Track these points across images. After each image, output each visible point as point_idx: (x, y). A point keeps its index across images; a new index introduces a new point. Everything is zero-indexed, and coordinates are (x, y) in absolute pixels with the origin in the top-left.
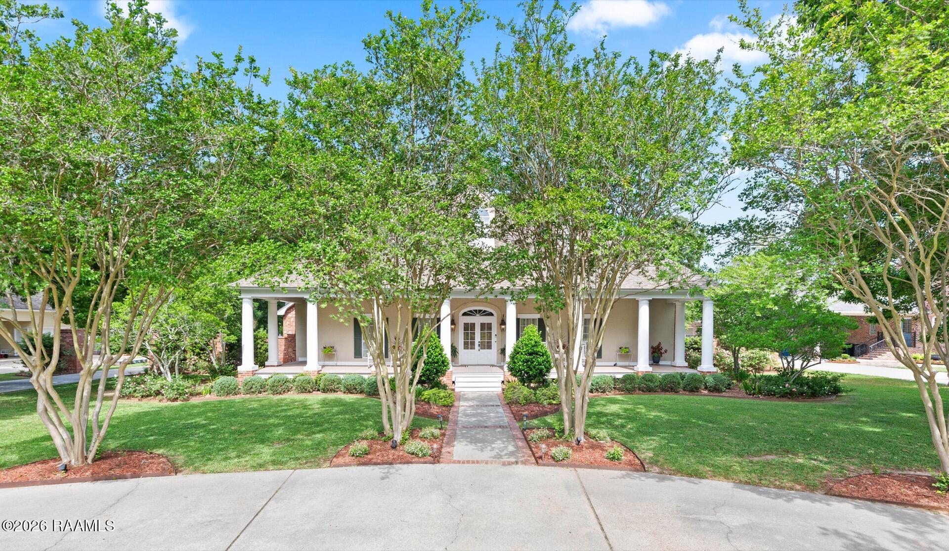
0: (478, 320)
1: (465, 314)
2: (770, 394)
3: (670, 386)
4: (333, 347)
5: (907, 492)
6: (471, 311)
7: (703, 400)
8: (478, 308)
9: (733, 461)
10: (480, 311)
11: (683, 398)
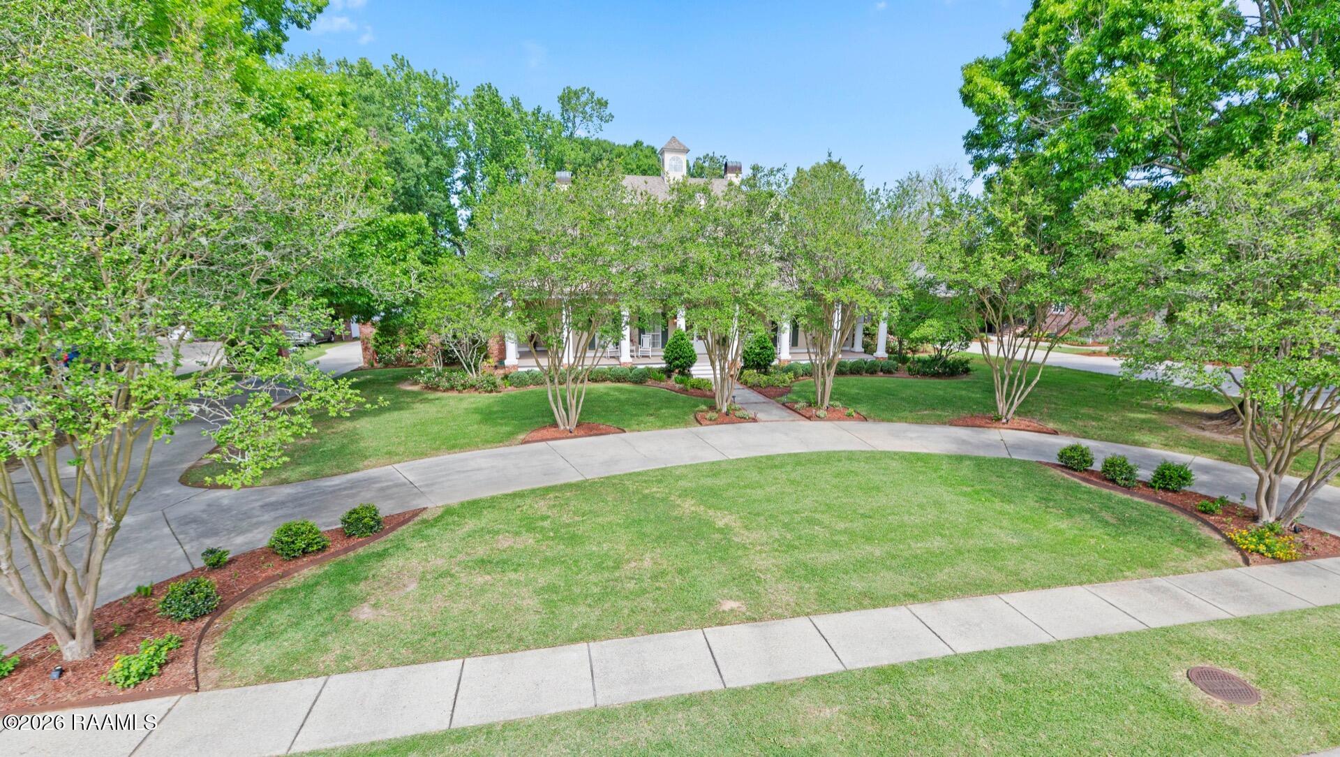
2: (925, 374)
3: (856, 370)
5: (983, 422)
7: (880, 380)
9: (906, 414)
11: (867, 379)
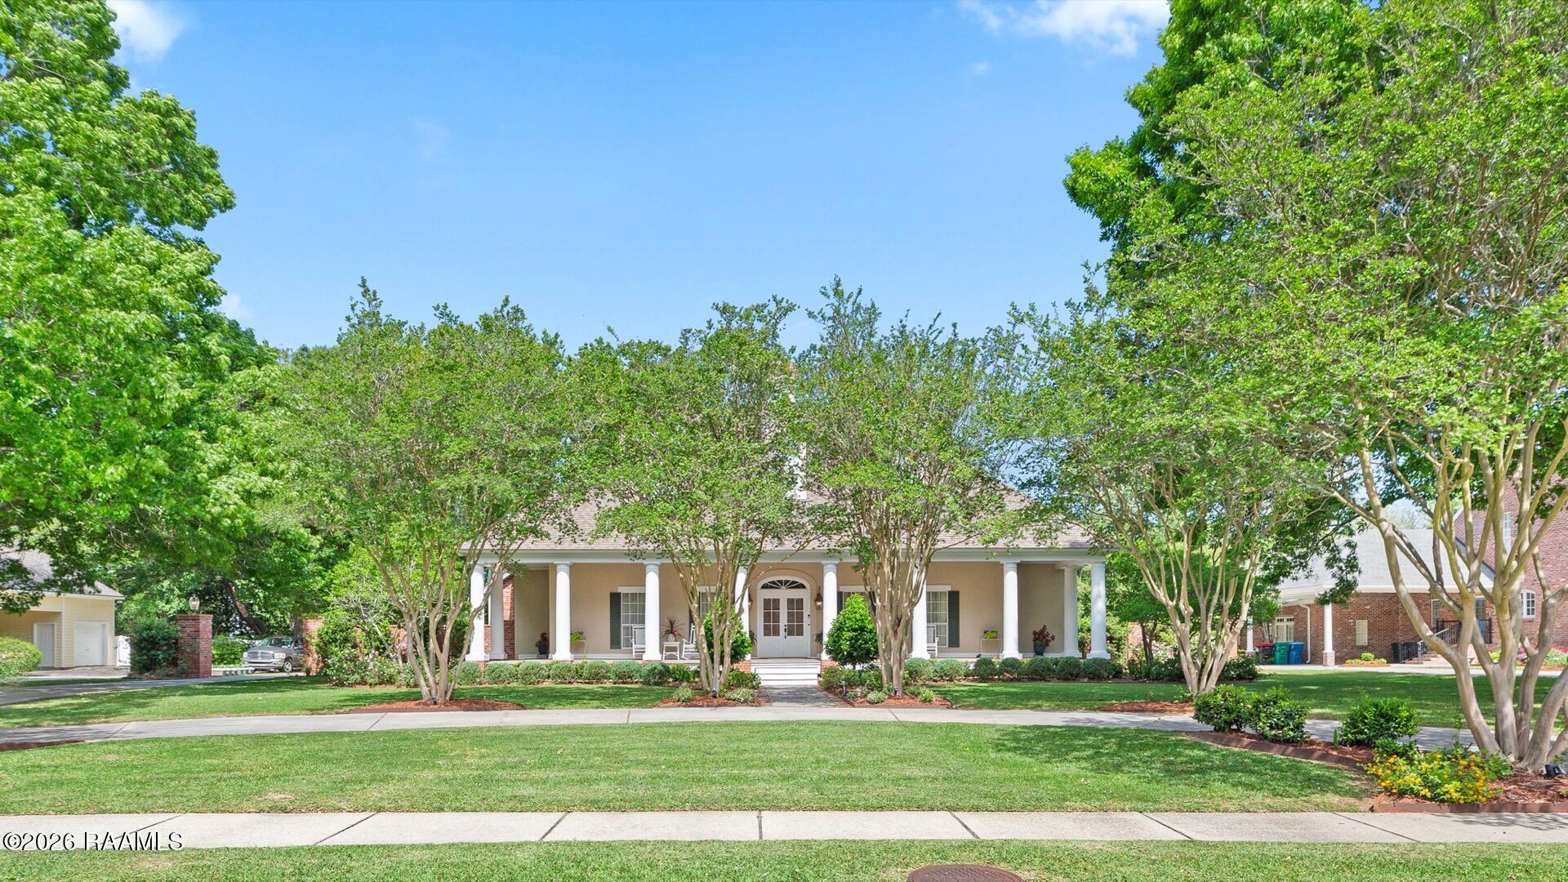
0: (783, 595)
1: (765, 587)
4: (581, 633)
6: (773, 582)
8: (783, 578)
10: (787, 582)
